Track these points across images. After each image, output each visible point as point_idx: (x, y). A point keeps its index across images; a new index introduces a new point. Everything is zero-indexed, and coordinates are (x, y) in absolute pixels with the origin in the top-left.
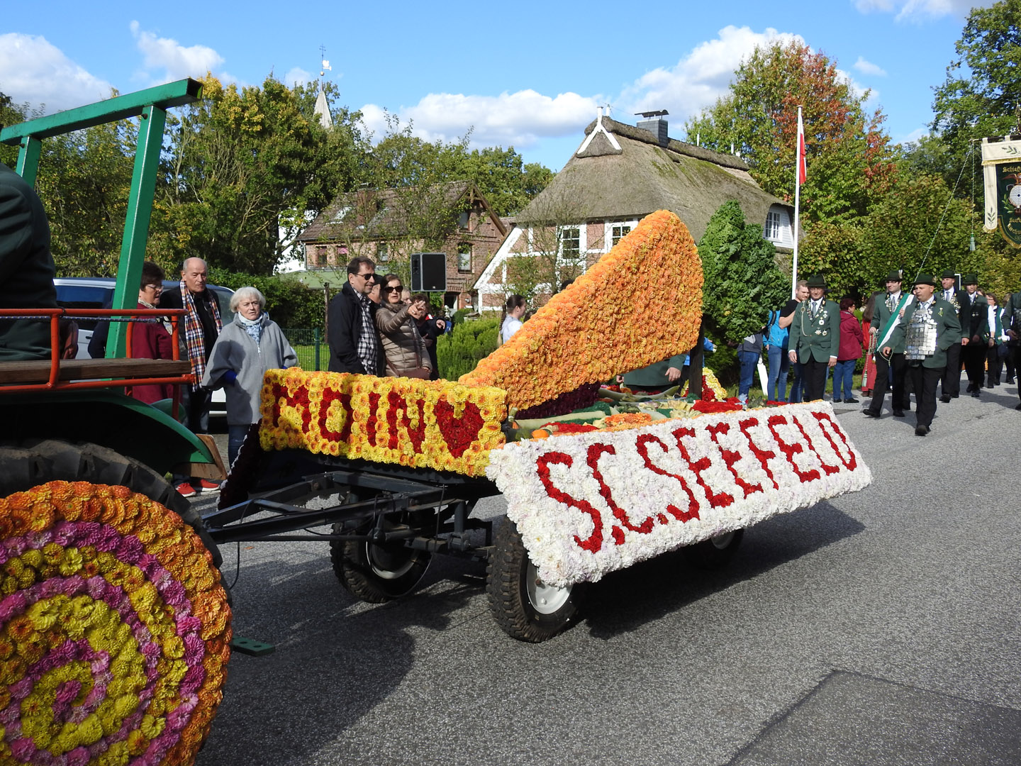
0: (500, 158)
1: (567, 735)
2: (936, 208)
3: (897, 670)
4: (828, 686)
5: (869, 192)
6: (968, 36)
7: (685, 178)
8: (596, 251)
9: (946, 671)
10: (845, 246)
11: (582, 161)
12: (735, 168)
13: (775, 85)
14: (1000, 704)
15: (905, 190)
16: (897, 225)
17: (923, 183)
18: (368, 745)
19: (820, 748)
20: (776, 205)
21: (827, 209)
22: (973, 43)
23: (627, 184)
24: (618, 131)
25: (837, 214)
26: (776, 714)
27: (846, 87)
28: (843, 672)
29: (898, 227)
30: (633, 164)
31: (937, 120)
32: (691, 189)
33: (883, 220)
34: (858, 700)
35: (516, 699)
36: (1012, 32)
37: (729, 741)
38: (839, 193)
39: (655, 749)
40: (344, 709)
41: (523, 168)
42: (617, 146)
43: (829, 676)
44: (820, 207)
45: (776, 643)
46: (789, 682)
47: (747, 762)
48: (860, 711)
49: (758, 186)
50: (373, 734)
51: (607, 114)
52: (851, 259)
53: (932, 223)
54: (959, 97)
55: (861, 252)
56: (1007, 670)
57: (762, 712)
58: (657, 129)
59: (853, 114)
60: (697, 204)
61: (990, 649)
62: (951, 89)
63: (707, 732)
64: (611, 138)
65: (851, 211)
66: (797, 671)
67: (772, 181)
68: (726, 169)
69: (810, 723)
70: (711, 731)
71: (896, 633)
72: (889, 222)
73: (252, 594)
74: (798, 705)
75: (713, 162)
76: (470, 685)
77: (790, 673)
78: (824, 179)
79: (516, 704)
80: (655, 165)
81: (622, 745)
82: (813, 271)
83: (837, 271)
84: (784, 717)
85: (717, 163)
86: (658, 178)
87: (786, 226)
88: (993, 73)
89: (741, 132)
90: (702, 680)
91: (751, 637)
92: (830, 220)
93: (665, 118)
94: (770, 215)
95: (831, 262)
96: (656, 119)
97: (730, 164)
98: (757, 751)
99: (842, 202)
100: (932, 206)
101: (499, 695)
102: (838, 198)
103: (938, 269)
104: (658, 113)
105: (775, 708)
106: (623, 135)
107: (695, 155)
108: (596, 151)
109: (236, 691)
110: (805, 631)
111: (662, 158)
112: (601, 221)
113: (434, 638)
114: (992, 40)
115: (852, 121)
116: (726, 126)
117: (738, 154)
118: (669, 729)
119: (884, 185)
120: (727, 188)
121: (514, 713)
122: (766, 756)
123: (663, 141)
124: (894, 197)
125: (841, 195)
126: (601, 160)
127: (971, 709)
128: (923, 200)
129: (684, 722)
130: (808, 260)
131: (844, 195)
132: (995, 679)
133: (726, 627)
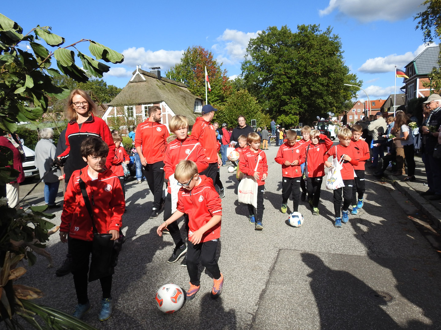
0: (98, 83)
1: (205, 287)
2: (246, 99)
3: (298, 246)
4: (281, 255)
5: (224, 95)
6: (250, 47)
7: (168, 90)
8: (140, 114)
9: (311, 244)
10: (220, 112)
11: (132, 84)
12: (183, 87)
14: (332, 252)
16: (235, 105)
18: (132, 306)
19: (291, 277)
20: (197, 99)
21: (212, 100)
22: (251, 49)
23: (148, 92)
24: (144, 74)
25: (215, 102)
26: (270, 267)
27: (215, 62)
28: (282, 249)
29: (235, 106)
30: (150, 85)
31: (243, 73)
32: (170, 93)
33: (231, 103)
34: (292, 258)
35: (180, 277)
36: (262, 46)
37: (261, 280)
39: (239, 287)
40: (115, 292)
41: (107, 86)
42: (144, 79)
43: (279, 251)
44: (210, 100)
45: (256, 242)
46: (268, 255)
47: (271, 286)
48: (295, 262)
49: (190, 92)
50: (132, 300)
51: (140, 68)
53: (245, 104)
54: (248, 66)
55: (225, 113)
56: (328, 241)
57: (266, 267)
58: (157, 73)
59: (218, 70)
60: (172, 98)
61: (319, 235)
62: (246, 63)
63: (252, 278)
64: (142, 76)
65: (219, 101)
66: (268, 251)
67: (194, 91)
68: (180, 87)
69: (283, 269)
70: (254, 277)
71: (290, 234)
72: (233, 104)
73: (53, 250)
74: (275, 262)
76: (160, 274)
77: (267, 252)
79: (181, 279)
80: (157, 85)
81: (227, 288)
83: (218, 120)
84: (273, 268)
85: (177, 85)
86: (159, 90)
87: (201, 106)
88: (257, 58)
89: (183, 75)
90: (240, 259)
91: (247, 241)
92: (213, 104)
93: (159, 70)
94: (195, 102)
95: (216, 117)
96: (156, 70)
97: (181, 85)
98: (272, 282)
99: (216, 98)
101: (173, 276)
102: (215, 97)
103: (248, 118)
104: (157, 68)
105: (269, 265)
106: (146, 75)
107: (170, 82)
108: (137, 80)
109: (65, 292)
110: (263, 237)
111: (159, 83)
112: (140, 104)
113: (137, 258)
114: (256, 48)
115: (218, 72)
116: (178, 73)
117: (183, 82)
118: (239, 279)
119: (228, 92)
120: (181, 93)
121: (182, 282)
122: (276, 283)
123: (159, 78)
126: (139, 84)
127: (326, 256)
128: (242, 97)
129: (243, 275)
131: (217, 96)
132: (326, 245)
133: (238, 239)
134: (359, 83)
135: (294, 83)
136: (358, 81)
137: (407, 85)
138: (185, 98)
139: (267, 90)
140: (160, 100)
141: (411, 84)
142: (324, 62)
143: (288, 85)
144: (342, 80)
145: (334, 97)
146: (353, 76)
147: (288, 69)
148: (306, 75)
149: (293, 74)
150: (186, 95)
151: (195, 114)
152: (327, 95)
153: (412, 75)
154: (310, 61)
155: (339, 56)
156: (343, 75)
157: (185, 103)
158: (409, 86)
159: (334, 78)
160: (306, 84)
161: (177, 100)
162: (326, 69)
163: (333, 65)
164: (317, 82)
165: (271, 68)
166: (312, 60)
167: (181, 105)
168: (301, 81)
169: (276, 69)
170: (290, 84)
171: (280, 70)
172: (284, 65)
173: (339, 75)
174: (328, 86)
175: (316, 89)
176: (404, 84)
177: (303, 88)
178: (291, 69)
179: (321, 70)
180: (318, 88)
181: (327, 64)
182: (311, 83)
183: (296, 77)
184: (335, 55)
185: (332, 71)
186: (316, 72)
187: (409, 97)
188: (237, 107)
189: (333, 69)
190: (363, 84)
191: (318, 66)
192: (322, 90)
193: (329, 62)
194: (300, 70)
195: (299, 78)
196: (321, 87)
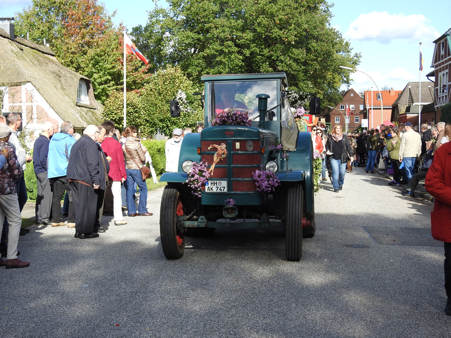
7: (29, 61)
12: (49, 54)
13: (62, 3)
15: (163, 76)
16: (160, 94)
17: (171, 71)
20: (82, 79)
21: (99, 80)
27: (102, 8)
32: (34, 68)
33: (151, 90)
38: (105, 71)
44: (95, 80)
52: (131, 112)
54: (161, 19)
58: (9, 29)
59: (107, 24)
60: (40, 77)
62: (157, 12)
65: (113, 82)
72: (156, 93)
75: (38, 50)
78: (97, 63)
80: (13, 52)
82: (116, 119)
85: (40, 51)
86: (16, 60)
87: (85, 91)
89: (42, 31)
92: (102, 87)
93: (12, 22)
94: (79, 85)
97: (46, 52)
100: (177, 84)
104: (9, 19)
107: (29, 46)
111: (15, 48)
115: (107, 28)
117: (48, 45)
120: (52, 67)
123: (13, 37)
124: (156, 78)
125: (106, 73)
130: (113, 112)
131: (108, 73)
134: (355, 58)
135: (248, 55)
136: (352, 54)
137: (437, 71)
138: (59, 76)
139: (197, 66)
140: (23, 81)
141: (443, 70)
142: (300, 21)
143: (238, 60)
144: (328, 54)
145: (316, 84)
146: (344, 44)
147: (237, 30)
148: (269, 42)
149: (247, 40)
150: (62, 71)
151: (79, 106)
152: (304, 81)
153: (446, 57)
154: (276, 19)
155: (325, 11)
156: (333, 46)
157: (59, 85)
158: (440, 74)
159: (316, 51)
160: (269, 58)
161: (47, 80)
162: (304, 33)
163: (315, 28)
164: (289, 56)
165: (207, 25)
166: (280, 17)
167: (54, 90)
168: (260, 51)
169: (216, 28)
170: (241, 57)
171: (224, 31)
172: (231, 23)
173: (325, 47)
174: (305, 63)
175: (285, 69)
176: (433, 69)
177: (264, 65)
178: (243, 30)
179: (295, 36)
180: (289, 66)
181: (306, 26)
182: (277, 56)
183: (252, 45)
184: (317, 9)
185: (314, 38)
186: (286, 38)
187: (440, 92)
188: (165, 97)
189: (316, 33)
190: (361, 59)
191: (290, 28)
192: (295, 70)
193: (308, 22)
194: (259, 33)
195: (256, 47)
196: (294, 65)
